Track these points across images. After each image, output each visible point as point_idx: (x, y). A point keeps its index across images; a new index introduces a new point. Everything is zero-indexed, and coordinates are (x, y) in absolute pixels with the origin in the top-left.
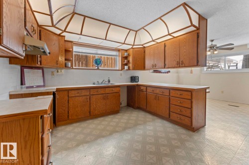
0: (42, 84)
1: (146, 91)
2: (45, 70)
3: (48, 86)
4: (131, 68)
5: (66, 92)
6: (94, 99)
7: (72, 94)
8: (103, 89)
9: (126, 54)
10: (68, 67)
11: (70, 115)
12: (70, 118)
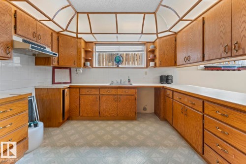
0: (69, 81)
1: (173, 98)
2: (72, 69)
3: (74, 83)
4: (157, 65)
5: (78, 90)
6: (103, 99)
7: (83, 91)
8: (114, 90)
9: (151, 47)
10: (87, 67)
11: (81, 112)
12: (81, 114)
